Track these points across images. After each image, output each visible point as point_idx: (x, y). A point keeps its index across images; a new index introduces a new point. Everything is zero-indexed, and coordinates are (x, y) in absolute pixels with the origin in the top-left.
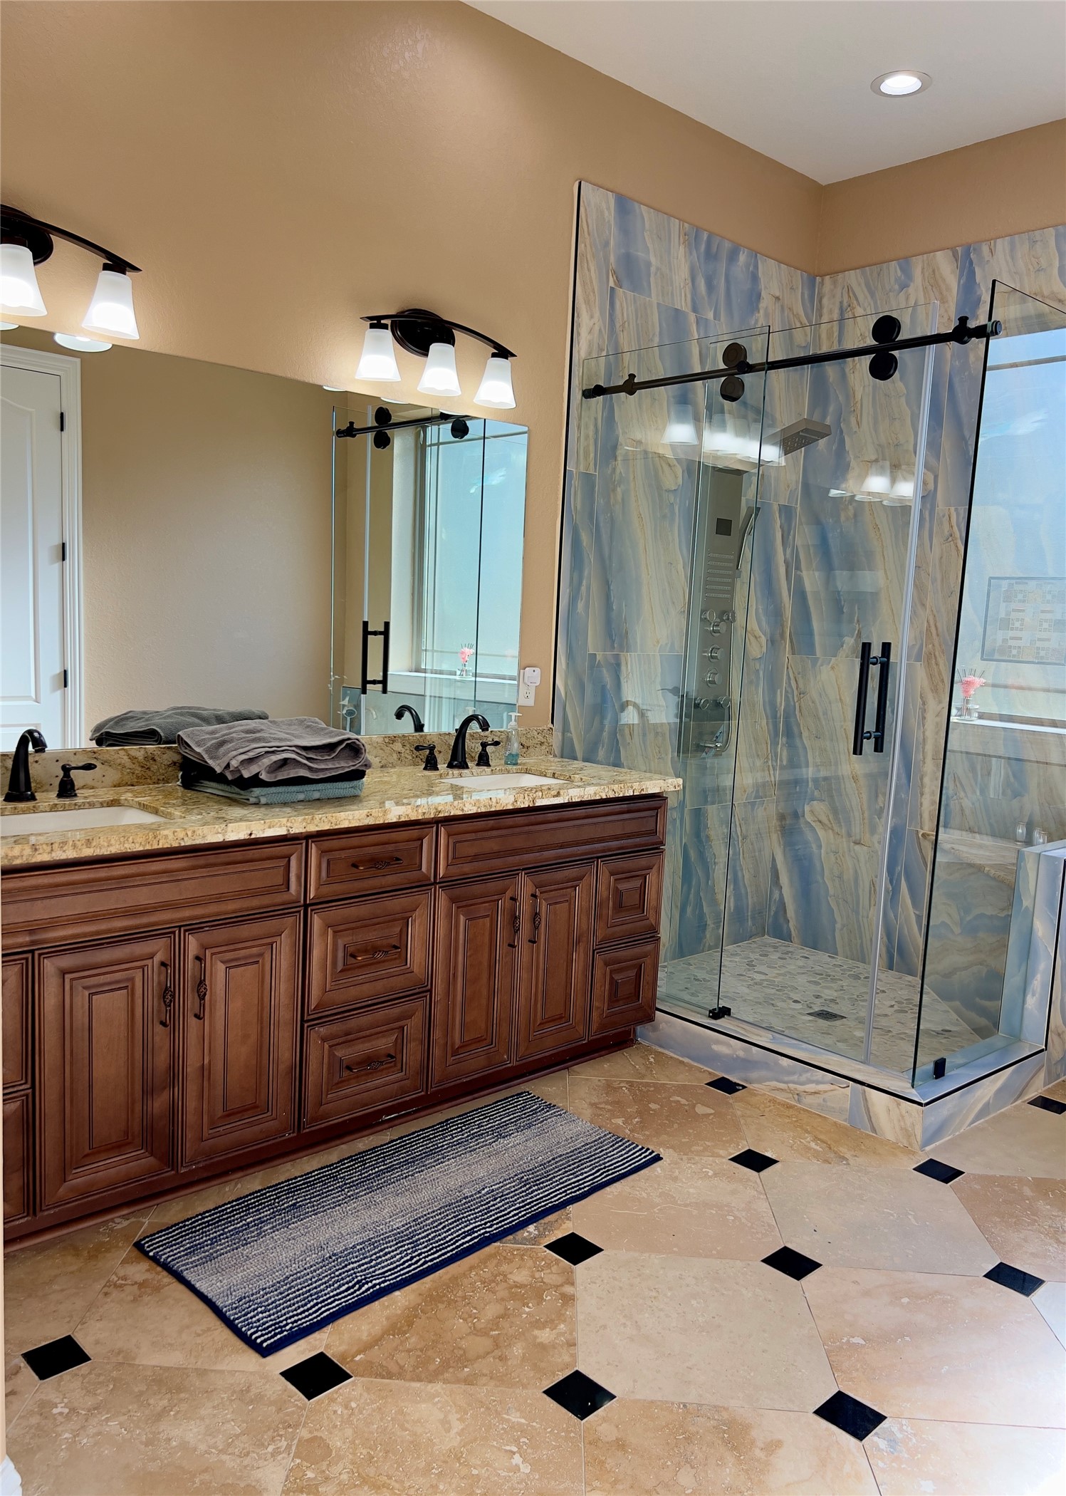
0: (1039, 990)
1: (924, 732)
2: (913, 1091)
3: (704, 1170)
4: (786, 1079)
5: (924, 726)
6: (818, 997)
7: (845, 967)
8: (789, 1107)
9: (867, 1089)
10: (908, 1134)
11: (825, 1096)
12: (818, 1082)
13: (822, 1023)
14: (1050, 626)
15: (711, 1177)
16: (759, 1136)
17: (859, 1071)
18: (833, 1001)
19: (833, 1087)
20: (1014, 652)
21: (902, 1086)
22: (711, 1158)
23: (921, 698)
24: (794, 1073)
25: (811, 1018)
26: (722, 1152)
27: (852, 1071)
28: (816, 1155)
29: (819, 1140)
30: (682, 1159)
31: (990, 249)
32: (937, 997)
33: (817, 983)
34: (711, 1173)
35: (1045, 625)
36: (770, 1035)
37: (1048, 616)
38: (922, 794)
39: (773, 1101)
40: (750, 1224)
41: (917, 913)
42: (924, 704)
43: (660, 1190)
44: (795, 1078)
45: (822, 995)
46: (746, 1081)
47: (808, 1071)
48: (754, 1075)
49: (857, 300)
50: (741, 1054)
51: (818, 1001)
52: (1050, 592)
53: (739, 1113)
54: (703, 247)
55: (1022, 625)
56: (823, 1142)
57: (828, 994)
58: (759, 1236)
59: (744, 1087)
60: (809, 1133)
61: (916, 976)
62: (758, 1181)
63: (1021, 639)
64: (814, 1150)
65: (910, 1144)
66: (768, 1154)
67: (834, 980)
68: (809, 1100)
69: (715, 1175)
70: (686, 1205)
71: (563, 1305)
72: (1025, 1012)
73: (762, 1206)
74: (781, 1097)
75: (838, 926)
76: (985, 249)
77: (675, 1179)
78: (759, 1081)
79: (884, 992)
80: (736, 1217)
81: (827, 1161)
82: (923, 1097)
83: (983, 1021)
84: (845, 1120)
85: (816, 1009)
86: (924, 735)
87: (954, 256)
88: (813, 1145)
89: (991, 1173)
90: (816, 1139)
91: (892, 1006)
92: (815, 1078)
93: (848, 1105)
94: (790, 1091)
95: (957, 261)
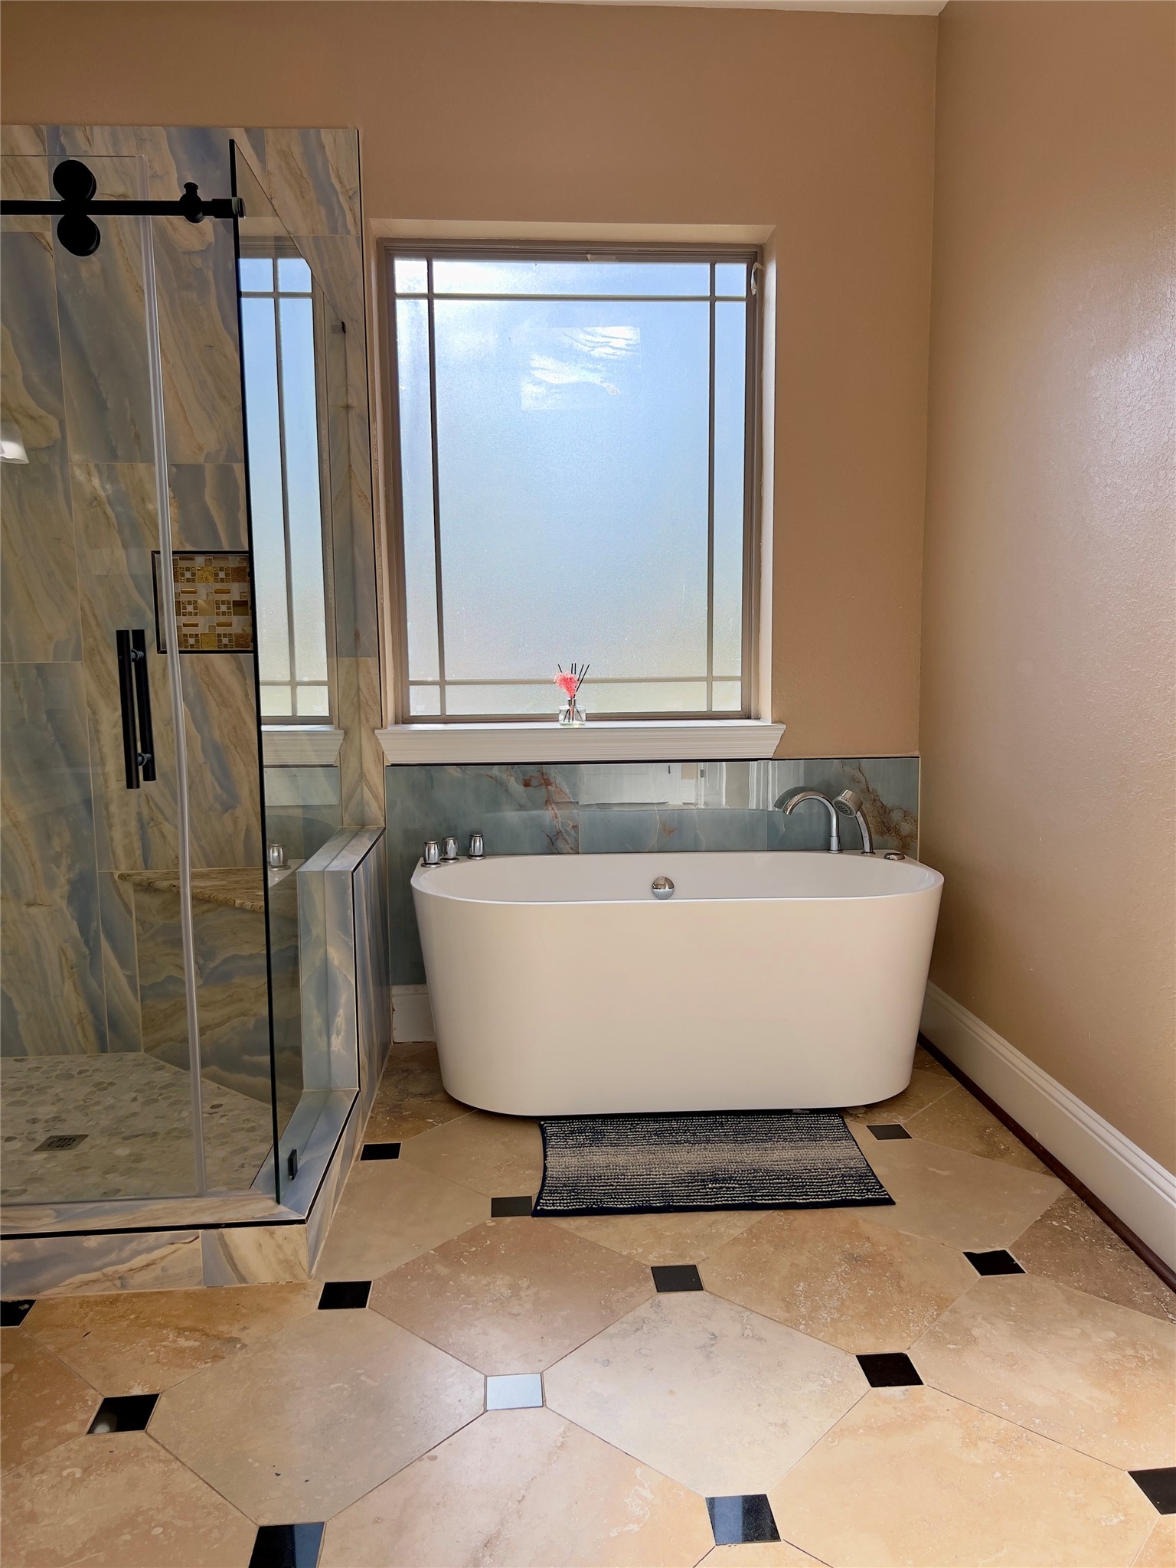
0: (343, 1027)
1: (100, 749)
2: (282, 1208)
3: (65, 1473)
4: (98, 1263)
5: (99, 740)
6: (34, 1121)
7: (45, 1068)
8: (114, 1301)
9: (225, 1231)
10: (288, 1265)
11: (163, 1264)
12: (150, 1250)
13: (64, 1155)
14: (228, 608)
15: (82, 1480)
16: (104, 1369)
17: (201, 1210)
18: (57, 1119)
19: (174, 1247)
20: (192, 641)
21: (263, 1207)
22: (61, 1448)
23: (90, 706)
24: (110, 1251)
25: (44, 1155)
26: (70, 1427)
27: (193, 1214)
28: (198, 1355)
29: (185, 1329)
30: (19, 1476)
31: (86, 136)
32: (177, 1069)
33: (23, 1103)
34: (78, 1473)
35: (224, 608)
36: (49, 1211)
37: (225, 597)
38: (110, 826)
39: (85, 1303)
40: (190, 1525)
41: (129, 973)
42: (94, 713)
43: (23, 1553)
44: (113, 1257)
45: (40, 1117)
46: (30, 1292)
47: (131, 1241)
48: (44, 1277)
50: (16, 1256)
51: (39, 1127)
52: (221, 569)
53: (51, 1348)
55: (195, 608)
56: (193, 1330)
57: (46, 1111)
58: (216, 1534)
59: (31, 1303)
60: (165, 1326)
61: (139, 1050)
62: (152, 1443)
63: (196, 625)
64: (190, 1348)
65: (295, 1277)
66: (137, 1391)
67: (41, 1090)
68: (139, 1278)
69: (86, 1470)
70: (80, 1553)
72: (333, 1058)
73: (183, 1481)
74: (92, 1292)
75: (21, 1018)
76: (79, 135)
77: (32, 1517)
78: (53, 1284)
79: (111, 1084)
80: (164, 1525)
81: (216, 1357)
82: (298, 1210)
84: (199, 1284)
85: (42, 1138)
86: (101, 753)
88: (183, 1343)
89: (395, 1265)
90: (180, 1331)
91: (135, 1099)
92: (145, 1246)
93: (200, 1263)
94: (108, 1278)
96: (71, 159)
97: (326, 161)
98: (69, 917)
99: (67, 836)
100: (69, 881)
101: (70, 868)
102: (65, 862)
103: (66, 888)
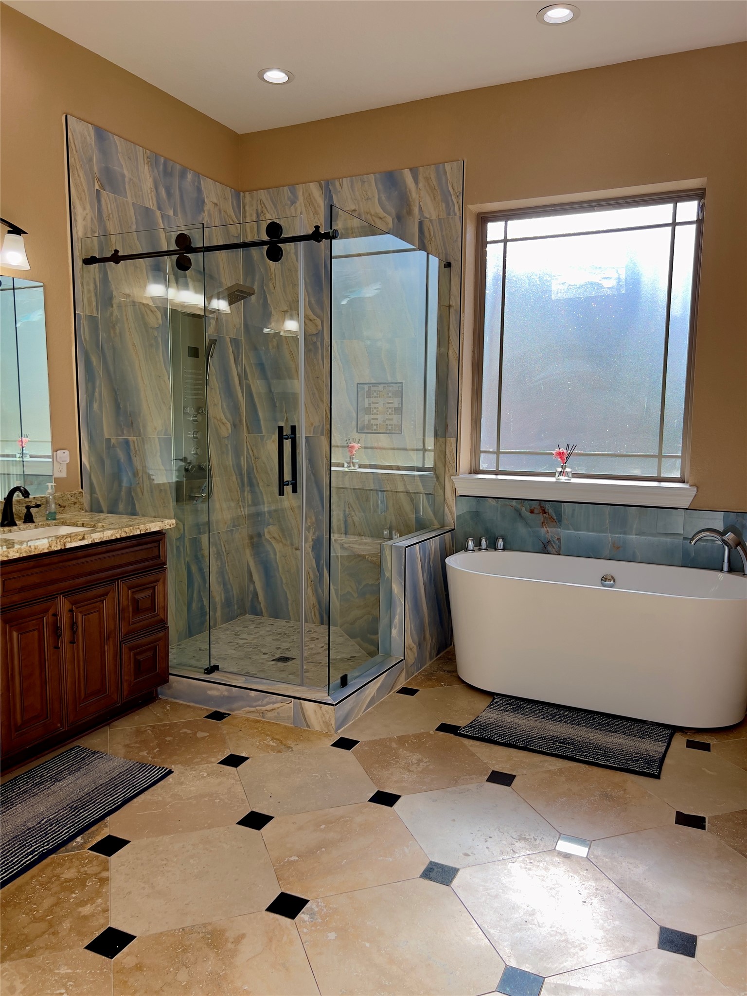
0: (398, 625)
2: (329, 698)
3: (201, 773)
4: (255, 704)
6: (278, 649)
7: (295, 627)
8: (257, 722)
9: (302, 701)
10: (327, 724)
11: (279, 710)
12: (274, 703)
13: (281, 665)
14: (392, 411)
15: (205, 777)
16: (237, 744)
17: (298, 691)
18: (288, 649)
19: (282, 704)
20: (375, 427)
21: (322, 696)
22: (206, 765)
24: (259, 700)
25: (274, 663)
26: (213, 760)
27: (293, 692)
28: (273, 749)
29: (275, 739)
30: (186, 770)
31: (340, 184)
32: (348, 637)
33: (278, 640)
34: (205, 774)
35: (390, 411)
36: (244, 678)
37: (391, 405)
39: (247, 720)
40: (230, 802)
41: (335, 588)
43: (171, 793)
44: (260, 703)
45: (281, 647)
46: (230, 710)
47: (266, 697)
48: (235, 705)
49: (266, 209)
50: (226, 693)
51: (279, 651)
52: (390, 392)
53: (225, 732)
54: (161, 167)
55: (377, 411)
56: (277, 739)
57: (285, 645)
58: (236, 808)
59: (229, 715)
60: (268, 735)
61: (338, 626)
62: (236, 773)
63: (377, 419)
64: (272, 746)
65: (329, 731)
66: (243, 755)
67: (289, 636)
68: (269, 715)
69: (208, 775)
70: (188, 799)
71: (100, 886)
72: (392, 639)
73: (239, 789)
74: (252, 716)
75: (290, 602)
76: (337, 184)
77: (181, 784)
78: (239, 709)
79: (318, 639)
80: (221, 800)
81: (279, 752)
82: (334, 701)
83: (372, 648)
84: (291, 724)
85: (277, 656)
87: (320, 187)
88: (271, 743)
89: (374, 738)
90: (273, 739)
91: (323, 647)
92: (271, 700)
93: (292, 714)
94: (258, 712)
95: (322, 189)
96: (272, 221)
97: (447, 179)
98: (312, 557)
99: (313, 518)
100: (313, 539)
101: (314, 533)
102: (312, 531)
103: (311, 543)
